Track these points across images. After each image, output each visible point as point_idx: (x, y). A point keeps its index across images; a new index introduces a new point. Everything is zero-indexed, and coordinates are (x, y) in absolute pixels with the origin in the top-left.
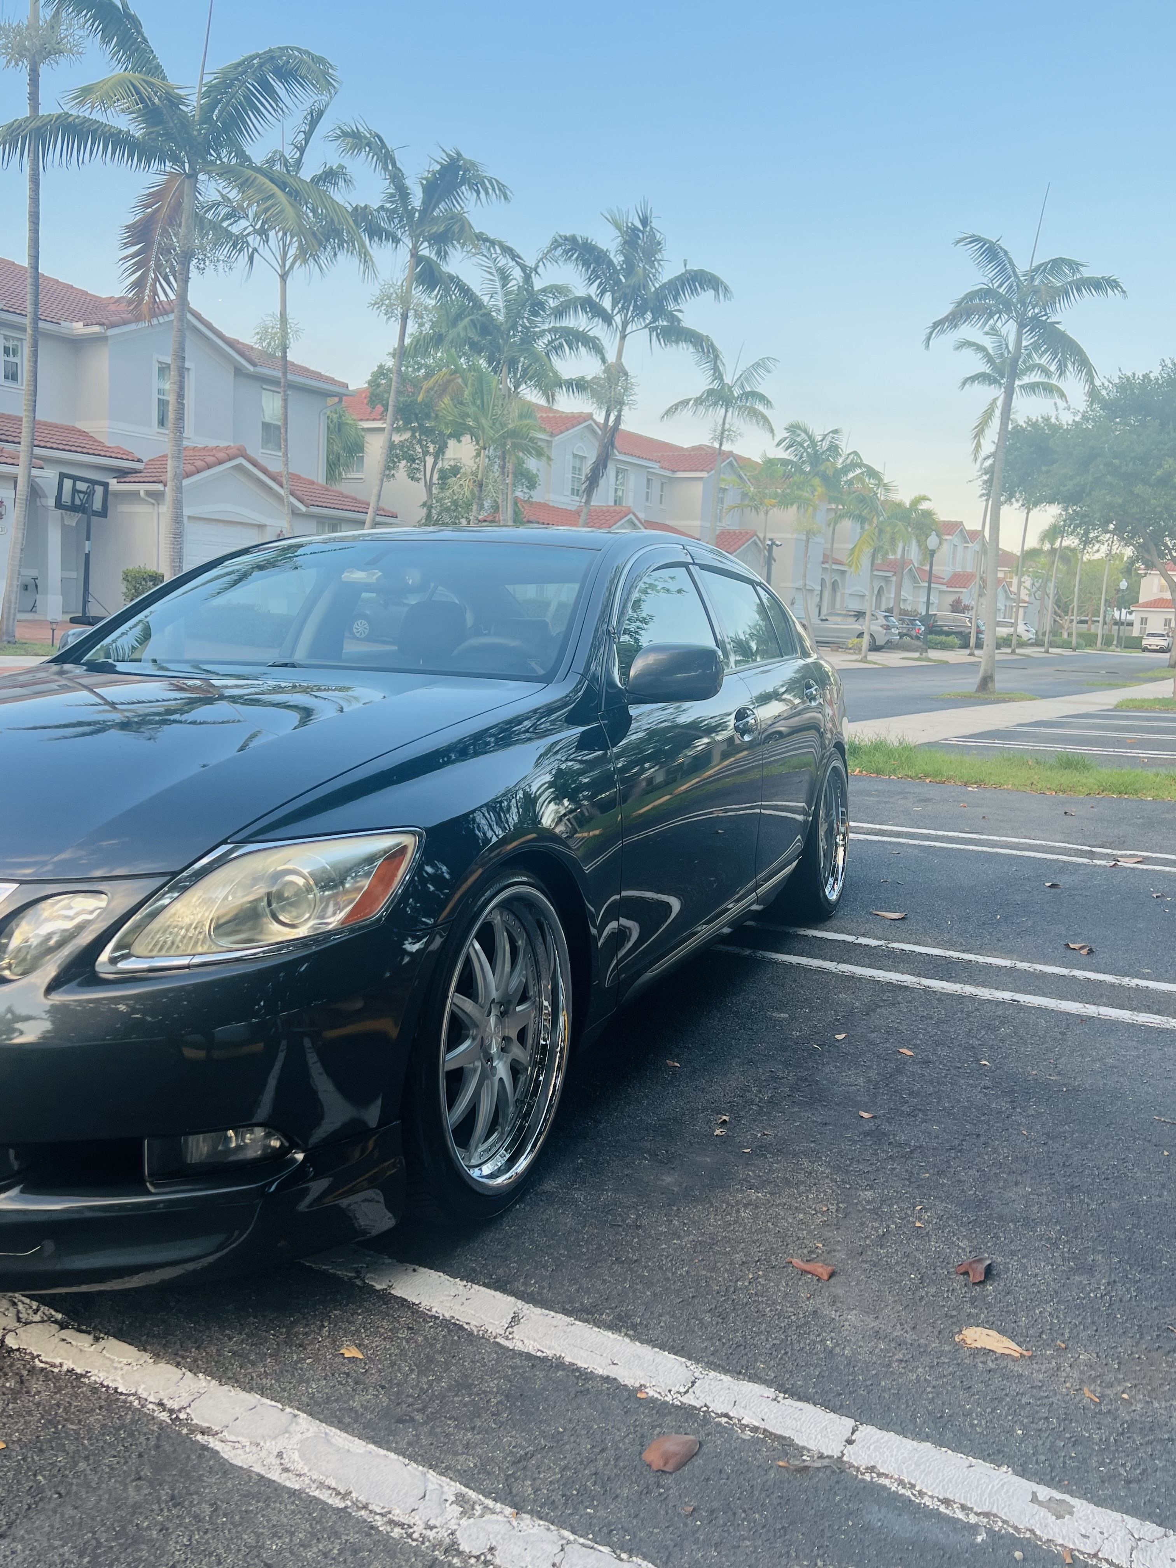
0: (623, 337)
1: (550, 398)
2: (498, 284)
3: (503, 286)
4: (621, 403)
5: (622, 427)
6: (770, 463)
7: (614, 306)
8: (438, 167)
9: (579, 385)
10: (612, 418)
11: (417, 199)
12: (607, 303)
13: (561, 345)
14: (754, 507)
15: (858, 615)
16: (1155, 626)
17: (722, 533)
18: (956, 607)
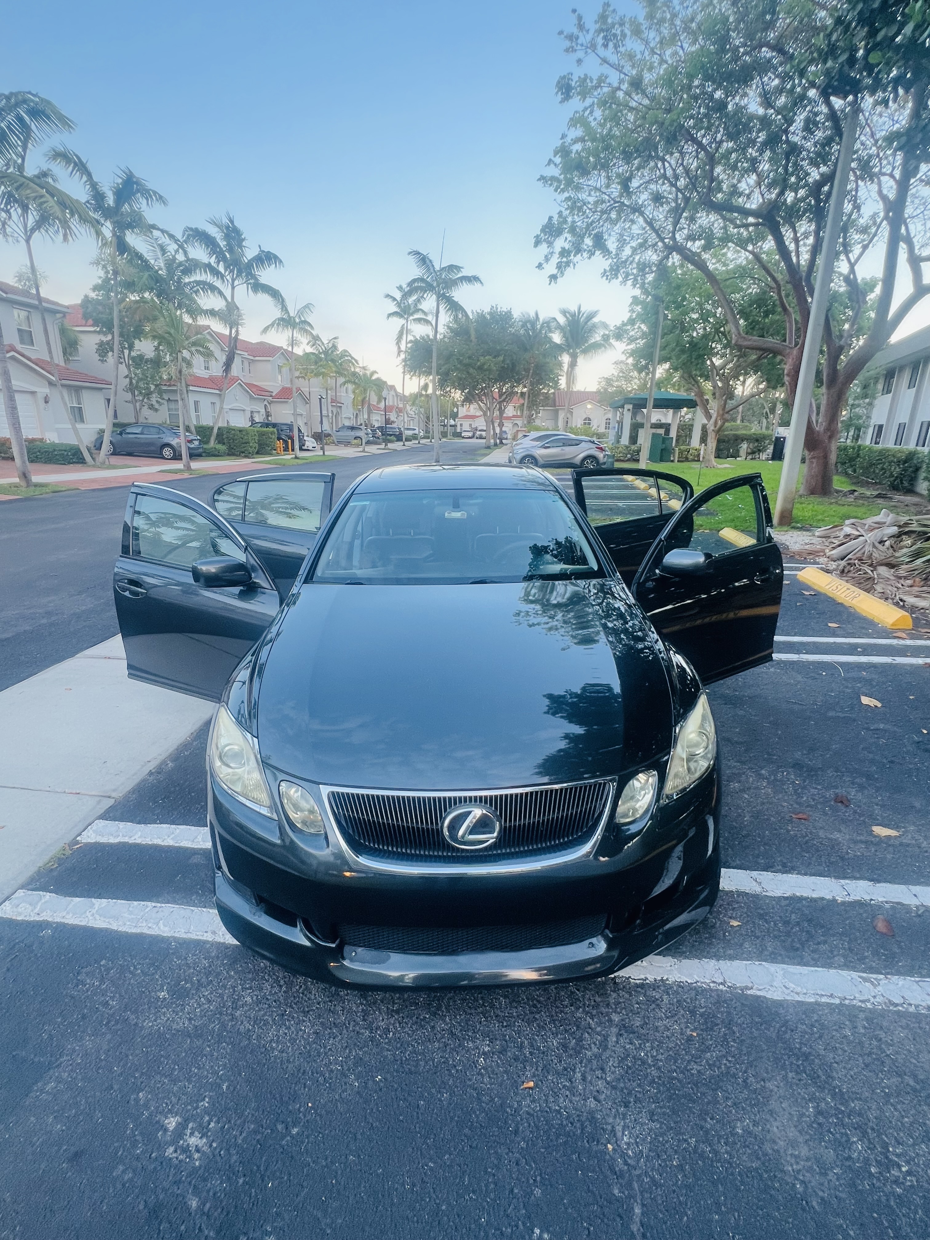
0: (233, 288)
1: (194, 319)
2: (159, 254)
3: (163, 254)
4: (237, 324)
5: (240, 337)
6: (307, 355)
7: (226, 270)
8: (120, 181)
9: (212, 313)
10: (233, 331)
11: (110, 200)
12: (221, 268)
13: (198, 290)
14: (302, 377)
15: (352, 428)
16: (466, 427)
17: (283, 388)
18: (388, 421)
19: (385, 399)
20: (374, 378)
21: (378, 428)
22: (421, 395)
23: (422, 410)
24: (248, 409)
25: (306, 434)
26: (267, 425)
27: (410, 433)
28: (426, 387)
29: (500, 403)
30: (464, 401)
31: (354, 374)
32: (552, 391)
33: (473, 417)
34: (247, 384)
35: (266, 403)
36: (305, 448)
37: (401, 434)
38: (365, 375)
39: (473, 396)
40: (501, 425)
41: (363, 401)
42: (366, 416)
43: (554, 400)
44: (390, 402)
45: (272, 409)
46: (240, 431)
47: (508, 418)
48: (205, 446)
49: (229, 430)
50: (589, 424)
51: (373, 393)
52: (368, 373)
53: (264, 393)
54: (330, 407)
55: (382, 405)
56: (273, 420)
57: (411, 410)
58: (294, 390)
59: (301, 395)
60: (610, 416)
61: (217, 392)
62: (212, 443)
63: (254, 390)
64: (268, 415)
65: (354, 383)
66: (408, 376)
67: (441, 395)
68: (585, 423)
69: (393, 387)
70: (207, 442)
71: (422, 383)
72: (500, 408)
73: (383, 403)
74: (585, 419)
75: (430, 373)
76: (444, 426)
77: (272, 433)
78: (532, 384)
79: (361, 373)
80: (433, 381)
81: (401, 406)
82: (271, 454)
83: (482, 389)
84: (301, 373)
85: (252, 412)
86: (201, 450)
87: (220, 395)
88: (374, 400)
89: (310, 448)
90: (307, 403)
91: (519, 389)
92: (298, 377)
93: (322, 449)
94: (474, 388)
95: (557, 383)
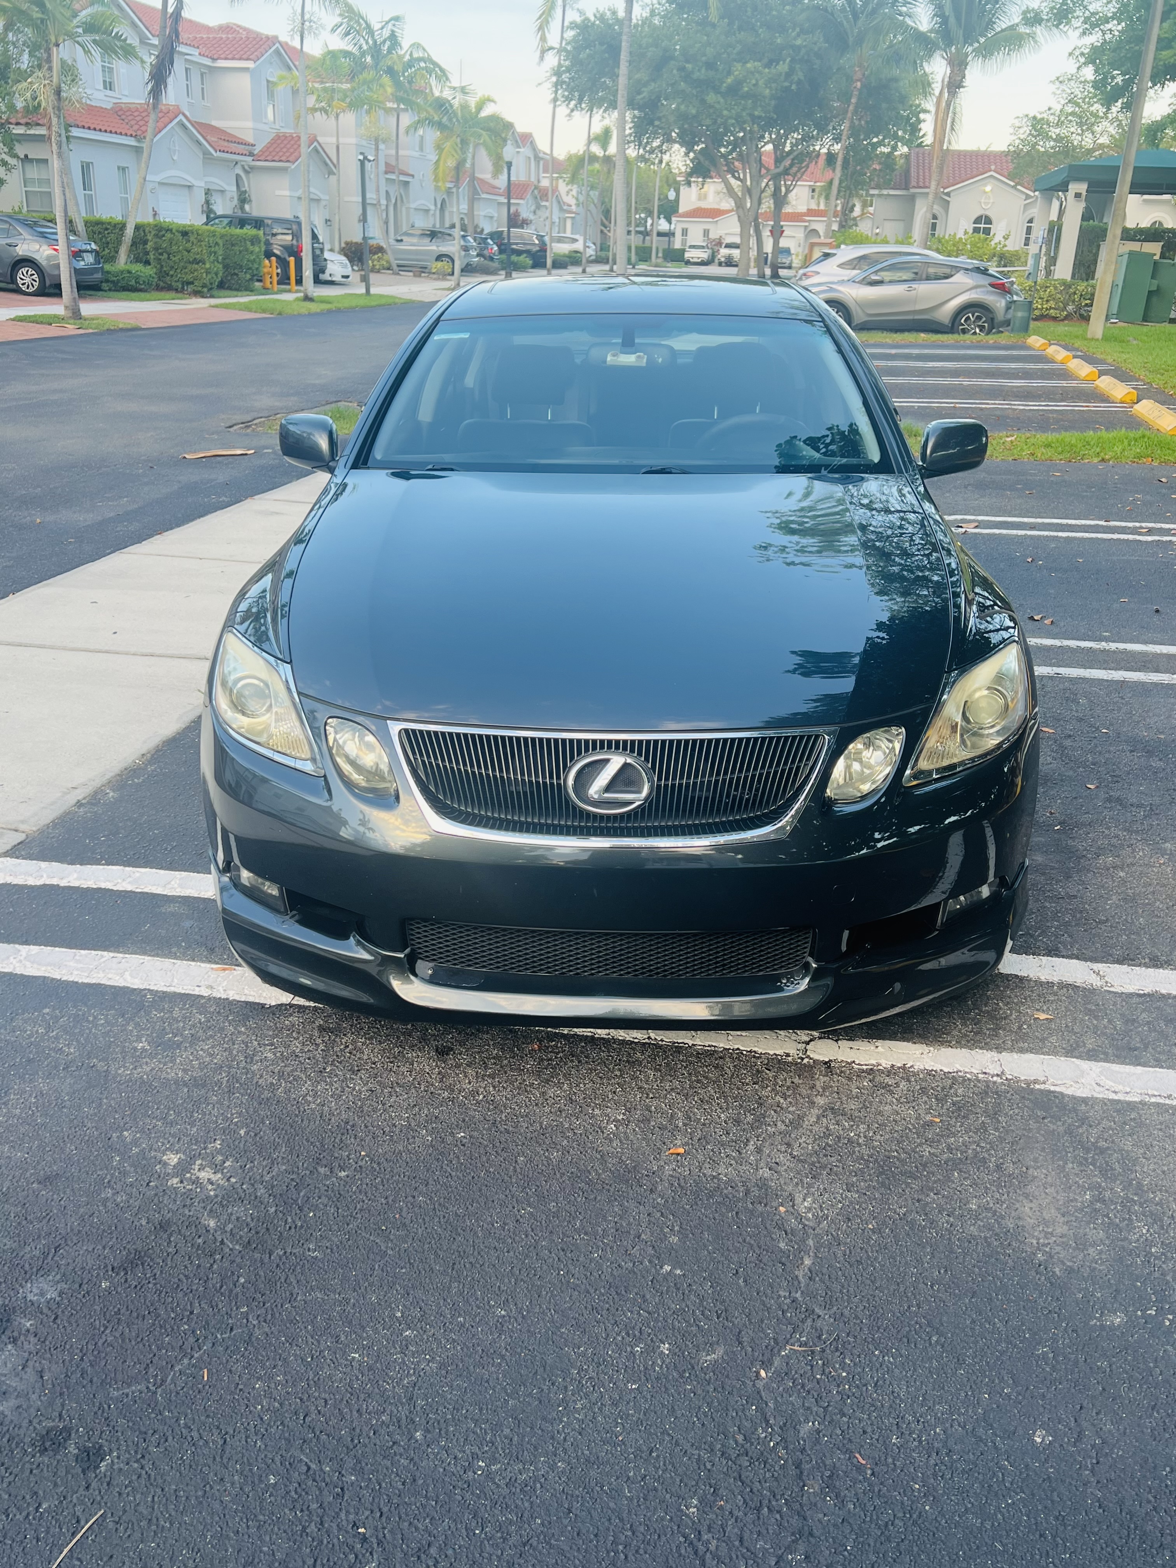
5: (185, 13)
6: (333, 56)
14: (323, 110)
15: (433, 235)
16: (696, 236)
17: (278, 137)
18: (514, 221)
19: (509, 165)
20: (483, 114)
21: (492, 235)
22: (593, 158)
23: (595, 194)
24: (200, 184)
25: (327, 247)
26: (242, 222)
27: (563, 248)
28: (604, 138)
29: (776, 178)
30: (690, 174)
31: (441, 105)
32: (903, 149)
33: (714, 214)
34: (198, 125)
35: (239, 170)
36: (325, 277)
37: (543, 249)
38: (464, 107)
39: (714, 163)
40: (777, 233)
41: (459, 167)
42: (464, 207)
43: (907, 172)
44: (519, 174)
45: (254, 185)
46: (185, 234)
47: (796, 217)
48: (107, 267)
49: (161, 230)
50: (987, 231)
51: (483, 153)
52: (472, 103)
53: (234, 147)
54: (382, 182)
55: (501, 182)
56: (254, 210)
57: (568, 193)
58: (304, 139)
59: (318, 153)
60: (1034, 212)
61: (132, 142)
62: (122, 261)
63: (213, 139)
64: (243, 199)
65: (440, 126)
66: (563, 110)
67: (642, 158)
68: (976, 230)
69: (526, 139)
70: (112, 259)
71: (597, 128)
72: (776, 194)
73: (505, 177)
74: (978, 220)
75: (613, 105)
76: (646, 234)
77: (255, 240)
78: (854, 132)
79: (456, 103)
80: (622, 122)
81: (545, 183)
82: (250, 290)
83: (736, 145)
84: (318, 100)
85: (208, 192)
86: (99, 275)
87: (138, 150)
88: (484, 168)
89: (337, 278)
90: (331, 173)
91: (823, 146)
92: (314, 110)
93: (365, 279)
94: (717, 140)
95: (915, 129)
